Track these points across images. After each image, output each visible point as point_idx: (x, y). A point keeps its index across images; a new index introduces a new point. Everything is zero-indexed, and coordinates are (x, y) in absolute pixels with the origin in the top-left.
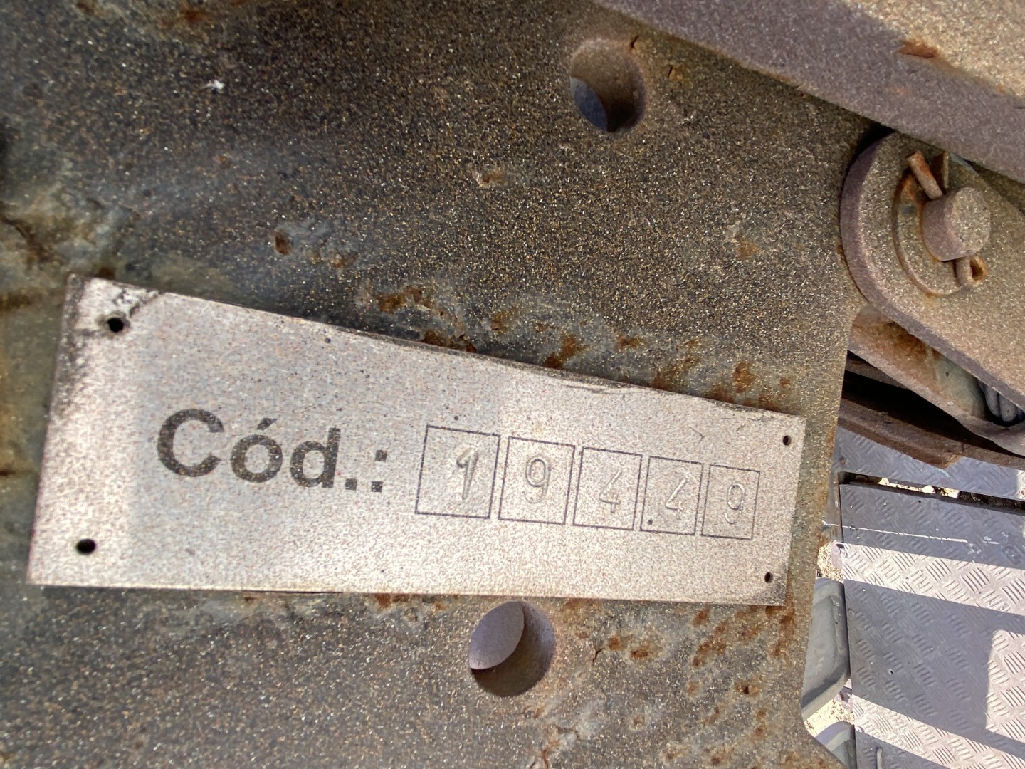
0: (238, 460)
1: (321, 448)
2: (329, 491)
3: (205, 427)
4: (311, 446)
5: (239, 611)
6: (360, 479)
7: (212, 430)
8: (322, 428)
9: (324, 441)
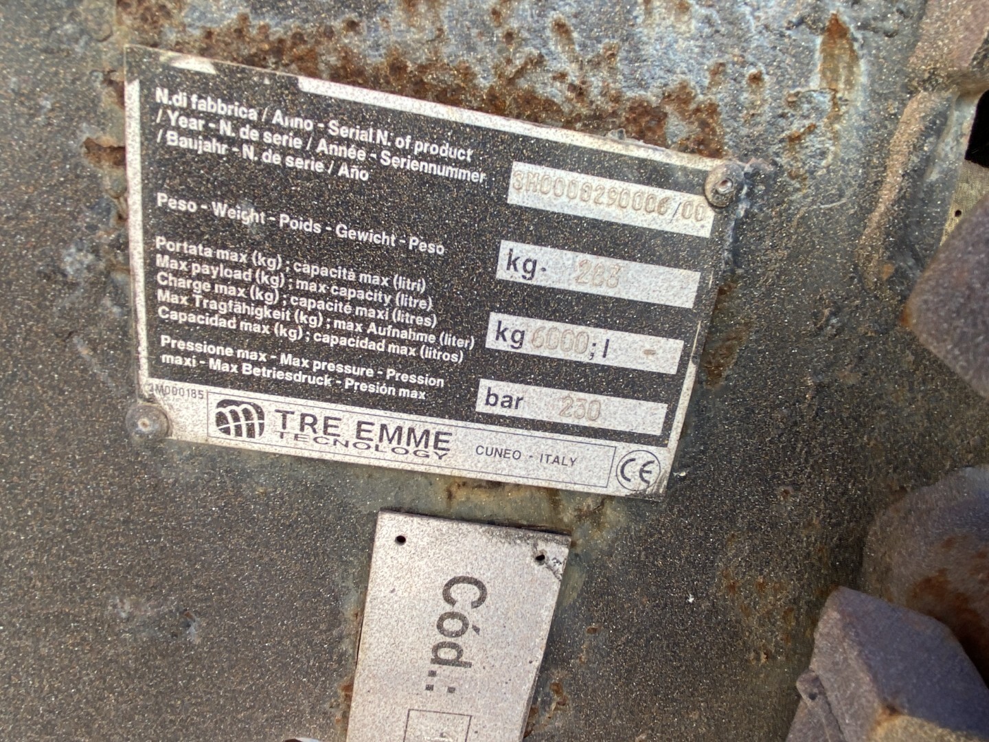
0: (452, 615)
1: (458, 657)
2: (428, 662)
3: (476, 599)
4: (460, 653)
5: (349, 610)
6: (435, 679)
7: (472, 603)
8: (472, 659)
9: (463, 659)
